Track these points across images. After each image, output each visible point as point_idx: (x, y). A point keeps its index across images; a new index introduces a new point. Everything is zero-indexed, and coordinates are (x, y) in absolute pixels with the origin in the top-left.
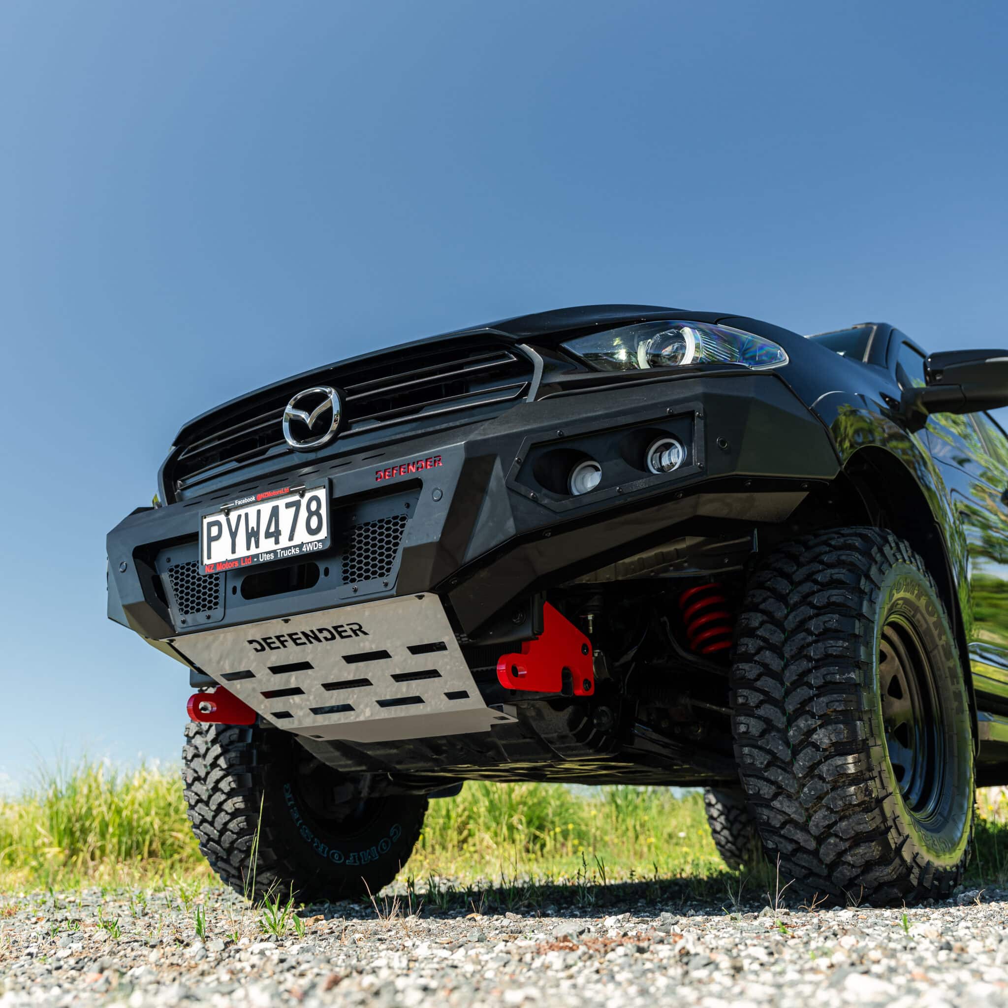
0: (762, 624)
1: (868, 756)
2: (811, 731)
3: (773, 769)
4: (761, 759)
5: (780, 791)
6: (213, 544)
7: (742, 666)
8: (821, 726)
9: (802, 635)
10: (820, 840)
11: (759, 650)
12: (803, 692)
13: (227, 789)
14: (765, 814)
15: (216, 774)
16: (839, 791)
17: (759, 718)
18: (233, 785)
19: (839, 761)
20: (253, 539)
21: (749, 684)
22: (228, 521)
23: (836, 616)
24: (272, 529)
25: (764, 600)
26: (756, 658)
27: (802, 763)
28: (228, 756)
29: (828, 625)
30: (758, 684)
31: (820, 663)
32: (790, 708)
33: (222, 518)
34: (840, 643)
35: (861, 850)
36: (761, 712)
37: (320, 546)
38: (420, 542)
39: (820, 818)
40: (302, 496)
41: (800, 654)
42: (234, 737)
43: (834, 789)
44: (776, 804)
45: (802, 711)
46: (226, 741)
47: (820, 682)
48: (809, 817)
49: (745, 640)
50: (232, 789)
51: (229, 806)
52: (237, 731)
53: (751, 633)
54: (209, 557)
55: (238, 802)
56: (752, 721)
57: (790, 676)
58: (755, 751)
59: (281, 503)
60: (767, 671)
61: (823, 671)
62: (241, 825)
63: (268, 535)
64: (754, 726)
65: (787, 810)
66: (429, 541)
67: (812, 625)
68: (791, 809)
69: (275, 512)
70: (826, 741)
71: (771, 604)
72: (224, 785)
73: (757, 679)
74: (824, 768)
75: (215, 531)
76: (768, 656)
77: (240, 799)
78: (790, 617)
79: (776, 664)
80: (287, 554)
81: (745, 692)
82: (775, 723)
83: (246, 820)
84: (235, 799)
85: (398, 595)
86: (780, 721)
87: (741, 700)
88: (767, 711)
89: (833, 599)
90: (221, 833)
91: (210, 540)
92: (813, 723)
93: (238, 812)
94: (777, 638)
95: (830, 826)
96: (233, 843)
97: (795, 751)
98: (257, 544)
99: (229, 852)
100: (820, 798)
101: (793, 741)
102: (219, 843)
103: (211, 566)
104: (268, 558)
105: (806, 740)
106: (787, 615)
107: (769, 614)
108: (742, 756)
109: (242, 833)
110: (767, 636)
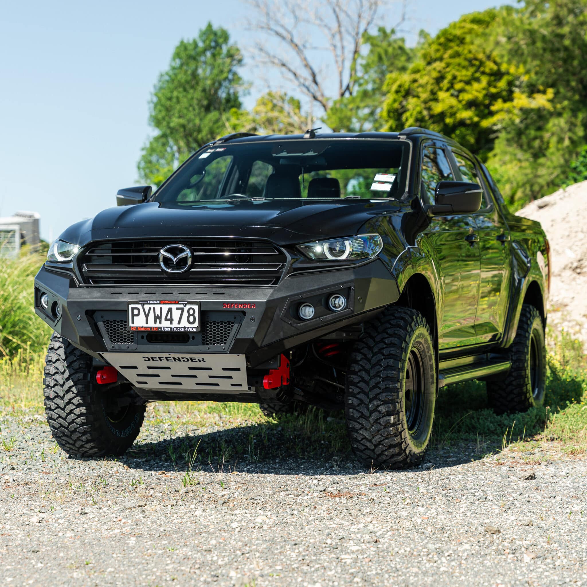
0: (362, 359)
1: (399, 416)
2: (378, 406)
3: (361, 419)
4: (357, 415)
5: (363, 427)
6: (135, 318)
7: (352, 376)
8: (382, 404)
9: (378, 367)
10: (376, 446)
11: (360, 371)
12: (377, 391)
13: (77, 403)
14: (355, 435)
15: (70, 395)
16: (386, 429)
17: (358, 398)
18: (81, 401)
19: (388, 418)
20: (158, 320)
21: (355, 385)
22: (144, 309)
23: (392, 360)
24: (169, 317)
25: (363, 348)
26: (358, 374)
27: (373, 417)
28: (78, 387)
29: (389, 364)
30: (359, 385)
31: (384, 380)
32: (371, 396)
33: (140, 306)
34: (393, 372)
35: (391, 450)
36: (359, 396)
37: (195, 330)
38: (244, 337)
39: (377, 438)
40: (185, 306)
41: (377, 375)
42: (81, 377)
43: (384, 428)
44: (361, 432)
45: (376, 397)
46: (76, 379)
47: (384, 387)
48: (373, 437)
49: (354, 365)
50: (80, 403)
51: (77, 411)
52: (82, 374)
53: (357, 362)
54: (133, 323)
55: (83, 410)
56: (355, 400)
57: (372, 383)
58: (355, 411)
59: (174, 307)
60: (363, 380)
61: (386, 383)
62: (83, 421)
63: (166, 319)
64: (356, 402)
66: (249, 337)
67: (383, 363)
68: (366, 434)
69: (170, 310)
70: (384, 410)
71: (365, 351)
72: (75, 401)
73: (359, 382)
74: (382, 420)
75: (136, 312)
76: (363, 374)
79: (367, 378)
80: (177, 330)
81: (353, 387)
83: (86, 419)
84: (81, 408)
85: (229, 353)
86: (367, 401)
87: (350, 390)
88: (361, 396)
89: (391, 352)
90: (69, 424)
91: (133, 315)
92: (379, 403)
93: (81, 415)
94: (368, 367)
95: (381, 441)
96: (75, 429)
97: (371, 413)
98: (160, 323)
99: (72, 433)
100: (378, 431)
101: (371, 409)
102: (67, 428)
103: (134, 327)
104: (167, 330)
105: (376, 409)
106: (372, 357)
107: (365, 355)
108: (349, 412)
109: (82, 424)
110: (364, 365)
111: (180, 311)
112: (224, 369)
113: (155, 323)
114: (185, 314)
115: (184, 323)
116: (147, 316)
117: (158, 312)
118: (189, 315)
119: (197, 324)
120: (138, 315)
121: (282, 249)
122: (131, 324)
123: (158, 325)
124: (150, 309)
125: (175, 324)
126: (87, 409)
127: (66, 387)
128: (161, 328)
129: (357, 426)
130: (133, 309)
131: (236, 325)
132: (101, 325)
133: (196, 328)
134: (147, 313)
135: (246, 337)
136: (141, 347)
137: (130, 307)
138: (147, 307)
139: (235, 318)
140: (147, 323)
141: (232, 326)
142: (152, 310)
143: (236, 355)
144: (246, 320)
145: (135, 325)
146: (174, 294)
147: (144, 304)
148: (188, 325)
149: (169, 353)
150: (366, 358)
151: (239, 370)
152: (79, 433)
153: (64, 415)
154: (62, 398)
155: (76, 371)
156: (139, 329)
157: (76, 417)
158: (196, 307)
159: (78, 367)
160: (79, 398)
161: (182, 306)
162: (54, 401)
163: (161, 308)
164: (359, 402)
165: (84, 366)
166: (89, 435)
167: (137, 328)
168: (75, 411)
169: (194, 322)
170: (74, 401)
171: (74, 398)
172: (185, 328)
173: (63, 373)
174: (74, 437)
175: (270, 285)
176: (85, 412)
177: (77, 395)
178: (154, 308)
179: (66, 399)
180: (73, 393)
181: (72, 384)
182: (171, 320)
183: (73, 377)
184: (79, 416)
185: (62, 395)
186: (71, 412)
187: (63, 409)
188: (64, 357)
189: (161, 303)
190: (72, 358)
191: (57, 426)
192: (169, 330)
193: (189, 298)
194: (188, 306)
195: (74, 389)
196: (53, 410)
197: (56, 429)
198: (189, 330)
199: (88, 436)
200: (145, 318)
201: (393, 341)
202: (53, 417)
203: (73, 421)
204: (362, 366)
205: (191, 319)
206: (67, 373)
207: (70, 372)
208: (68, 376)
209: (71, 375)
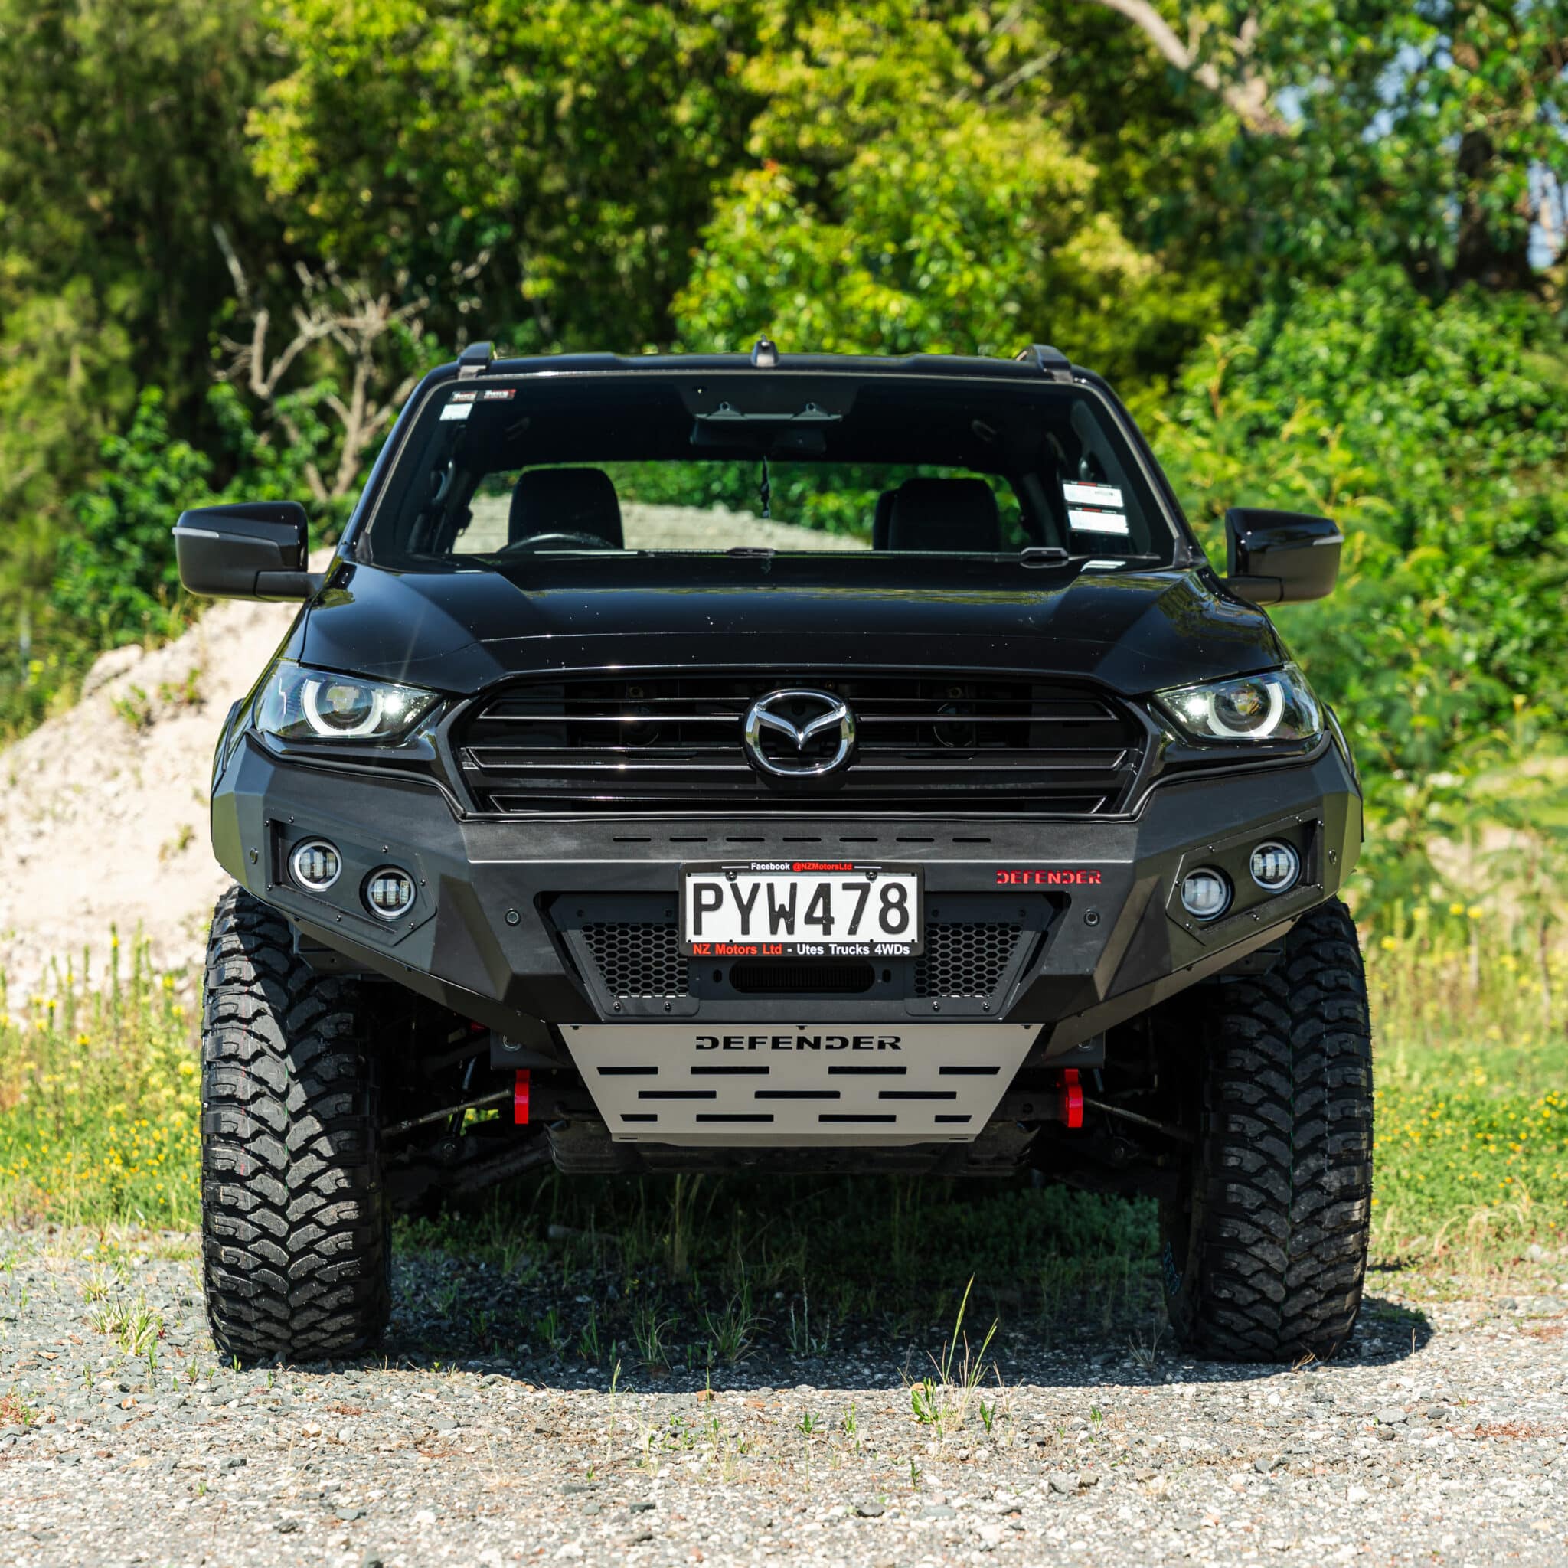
0: (1261, 1034)
1: (1369, 1202)
2: (1320, 1172)
3: (1265, 1211)
4: (1251, 1199)
5: (1267, 1236)
6: (705, 915)
7: (1237, 1085)
8: (1330, 1168)
9: (1316, 1056)
10: (1292, 1292)
11: (1260, 1069)
12: (1315, 1127)
13: (329, 1189)
14: (1236, 1261)
15: (309, 1164)
16: (1338, 1241)
17: (1258, 1151)
18: (344, 1184)
19: (1345, 1207)
20: (782, 922)
21: (1250, 1111)
22: (735, 889)
24: (819, 913)
25: (1256, 1003)
26: (1258, 1078)
27: (1304, 1206)
28: (335, 1139)
29: (1346, 1046)
30: (1260, 1111)
32: (1300, 1144)
33: (721, 881)
35: (1333, 1304)
36: (1261, 1145)
37: (907, 951)
38: (1064, 972)
39: (1304, 1269)
40: (872, 879)
41: (1316, 1081)
42: (346, 1107)
43: (1332, 1237)
44: (1257, 1251)
45: (1314, 1147)
46: (329, 1114)
47: (1338, 1116)
48: (1289, 1268)
49: (1240, 1053)
50: (340, 1190)
51: (328, 1215)
52: (349, 1098)
53: (1248, 1044)
54: (698, 931)
55: (348, 1210)
56: (1248, 1155)
57: (1302, 1106)
58: (1247, 1190)
59: (836, 881)
60: (1273, 1096)
61: (1342, 1103)
62: (342, 1245)
63: (810, 919)
64: (1251, 1161)
65: (1268, 1258)
66: (1079, 972)
67: (1328, 1043)
68: (1274, 1257)
69: (823, 891)
70: (1337, 1184)
71: (1266, 1008)
72: (325, 1183)
73: (1261, 1103)
74: (1328, 1214)
75: (708, 897)
76: (1273, 1078)
77: (352, 1204)
78: (1299, 1031)
79: (1284, 1088)
80: (847, 951)
81: (1241, 1119)
82: (1279, 1160)
83: (354, 1239)
84: (343, 1205)
85: (1002, 1021)
86: (1285, 1157)
87: (1234, 1128)
88: (1269, 1144)
90: (294, 1256)
91: (699, 908)
92: (1324, 1162)
93: (342, 1225)
94: (1285, 1056)
95: (1312, 1277)
96: (312, 1271)
97: (1297, 1191)
98: (790, 930)
99: (295, 1284)
100: (1311, 1247)
101: (1298, 1182)
102: (282, 1270)
103: (703, 945)
104: (813, 951)
105: (1314, 1182)
106: (1293, 1029)
107: (1270, 1023)
108: (1224, 1193)
109: (341, 1255)
110: (1270, 1052)
111: (857, 893)
112: (944, 1071)
113: (774, 930)
114: (874, 904)
115: (870, 930)
116: (745, 910)
117: (782, 898)
118: (887, 906)
119: (911, 934)
120: (717, 905)
121: (1130, 705)
122: (690, 936)
123: (782, 936)
124: (756, 887)
125: (839, 933)
126: (358, 1209)
127: (295, 1140)
128: (793, 946)
129: (1248, 1234)
130: (699, 888)
131: (1027, 939)
132: (575, 938)
133: (911, 945)
134: (745, 901)
135: (1072, 972)
136: (711, 1007)
137: (691, 881)
138: (745, 883)
139: (1023, 913)
140: (745, 930)
141: (1014, 938)
142: (763, 893)
143: (1020, 1027)
144: (1070, 917)
145: (706, 937)
146: (826, 841)
147: (736, 872)
148: (880, 936)
149: (802, 1023)
150: (1271, 1027)
151: (993, 1070)
152: (321, 1282)
153: (279, 1227)
154: (280, 1175)
155: (331, 1088)
156: (719, 952)
157: (323, 1232)
158: (910, 883)
159: (330, 1075)
160: (338, 1173)
161: (862, 879)
162: (251, 1184)
163: (794, 886)
164: (1261, 1161)
165: (352, 1072)
166: (349, 1289)
167: (713, 945)
168: (321, 1216)
169: (902, 927)
170: (322, 1183)
171: (322, 1172)
172: (872, 945)
173: (282, 1097)
174: (300, 1297)
175: (1092, 814)
176: (354, 1215)
177: (332, 1163)
178: (770, 887)
179: (295, 1179)
180: (319, 1155)
181: (318, 1127)
182: (827, 922)
183: (318, 1107)
184: (332, 1230)
185: (281, 1165)
186: (309, 1218)
187: (281, 1210)
188: (281, 1044)
189: (794, 869)
190: (311, 1047)
191: (247, 1261)
192: (821, 951)
193: (883, 855)
194: (882, 880)
195: (324, 1146)
196: (242, 1214)
197: (244, 1273)
198: (888, 950)
199: (346, 1294)
200: (738, 916)
201: (1342, 981)
202: (240, 1236)
203: (309, 1248)
204: (1261, 1053)
205: (894, 918)
206: (298, 1096)
207: (307, 1092)
208: (300, 1104)
209: (310, 1102)
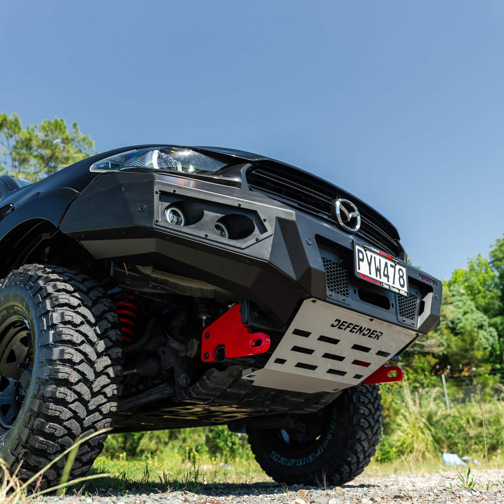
6: (361, 262)
20: (378, 272)
33: (363, 250)
59: (388, 262)
63: (384, 275)
69: (386, 265)
75: (361, 256)
77: (115, 404)
80: (394, 290)
84: (112, 403)
86: (373, 411)
87: (362, 400)
88: (370, 406)
111: (393, 269)
112: (378, 353)
113: (377, 275)
114: (397, 275)
115: (397, 284)
117: (378, 264)
118: (400, 277)
119: (406, 289)
120: (363, 260)
122: (358, 269)
125: (391, 283)
127: (98, 367)
128: (382, 283)
129: (363, 437)
133: (407, 293)
145: (361, 272)
147: (366, 249)
148: (400, 287)
151: (387, 355)
155: (114, 344)
156: (365, 279)
157: (101, 417)
158: (404, 270)
159: (114, 338)
160: (114, 386)
161: (394, 265)
162: (75, 387)
163: (380, 260)
165: (121, 339)
167: (363, 275)
169: (404, 286)
170: (107, 390)
171: (108, 385)
172: (399, 290)
178: (375, 258)
181: (109, 362)
182: (388, 278)
184: (105, 417)
187: (86, 404)
188: (93, 320)
189: (380, 254)
190: (105, 324)
191: (60, 431)
192: (388, 288)
194: (398, 266)
196: (66, 404)
198: (402, 293)
200: (368, 267)
202: (62, 417)
203: (92, 425)
205: (401, 282)
206: (101, 346)
207: (106, 344)
208: (103, 349)
209: (107, 349)
